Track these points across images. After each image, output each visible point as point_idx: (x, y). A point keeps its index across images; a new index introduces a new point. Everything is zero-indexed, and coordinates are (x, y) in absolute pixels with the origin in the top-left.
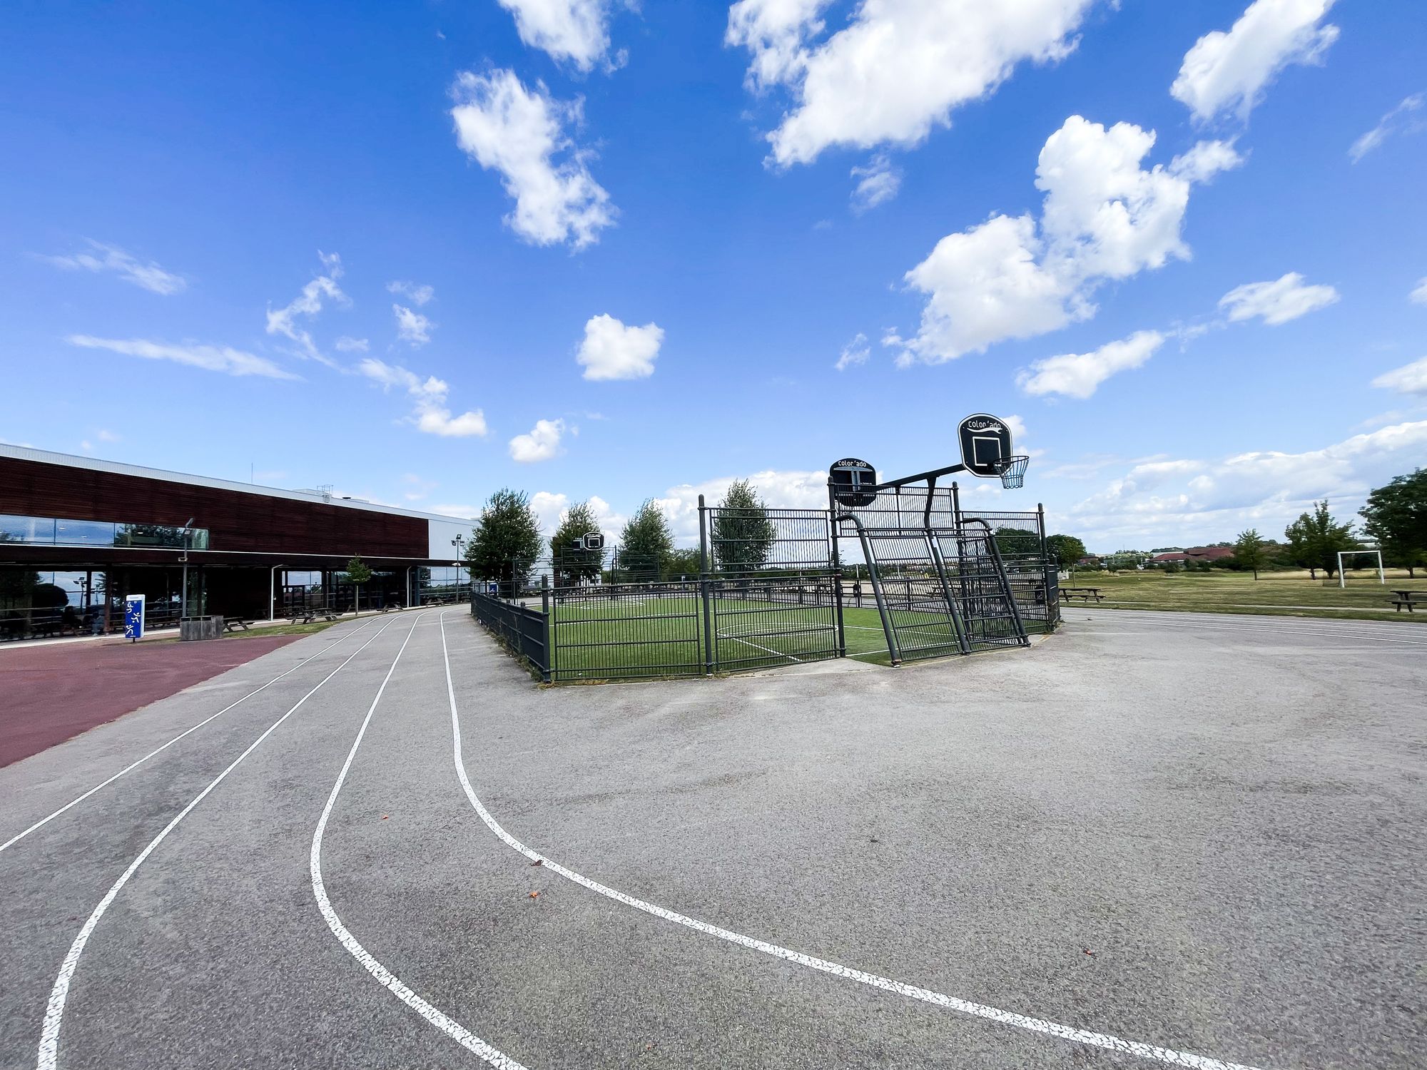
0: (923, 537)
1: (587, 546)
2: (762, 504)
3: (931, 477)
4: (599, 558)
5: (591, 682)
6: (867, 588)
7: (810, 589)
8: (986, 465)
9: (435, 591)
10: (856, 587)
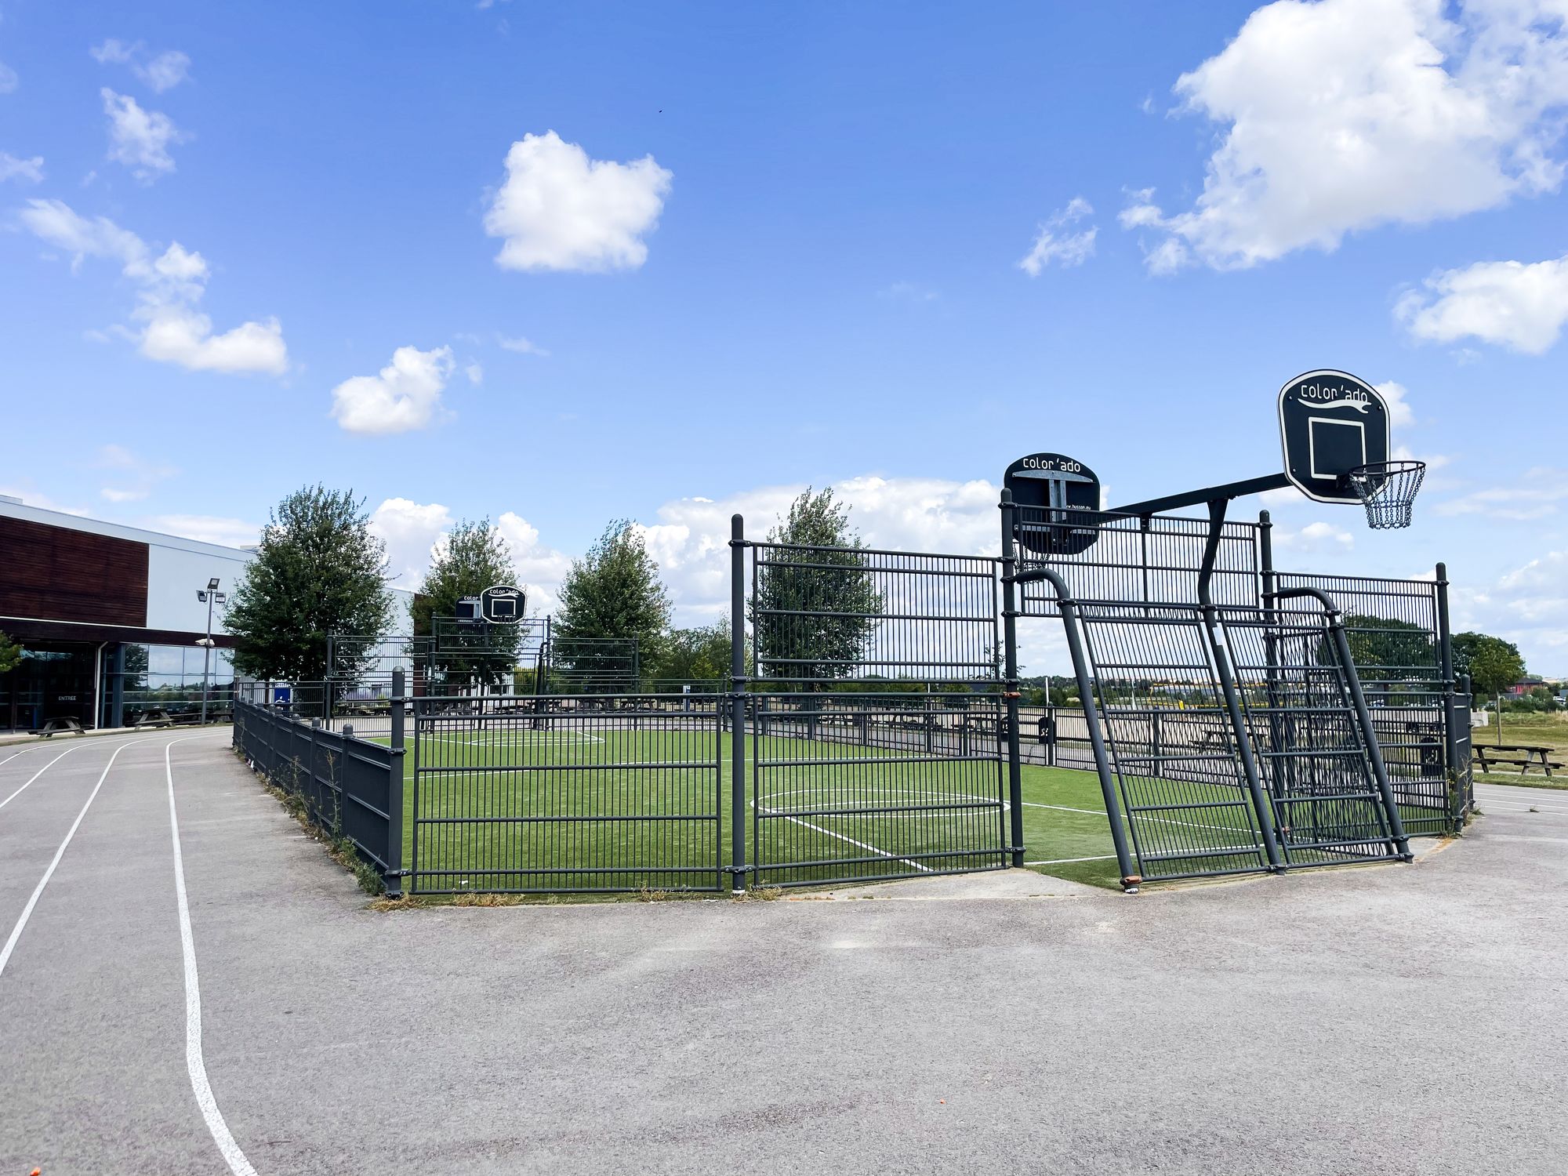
0: (1195, 622)
1: (487, 612)
2: (857, 543)
3: (1217, 498)
4: (512, 641)
5: (489, 897)
6: (1071, 725)
7: (948, 720)
8: (1334, 477)
9: (156, 698)
10: (1046, 723)
